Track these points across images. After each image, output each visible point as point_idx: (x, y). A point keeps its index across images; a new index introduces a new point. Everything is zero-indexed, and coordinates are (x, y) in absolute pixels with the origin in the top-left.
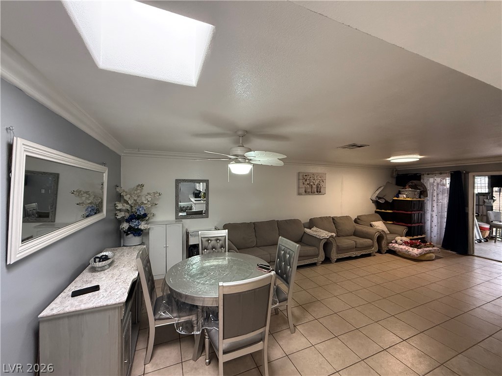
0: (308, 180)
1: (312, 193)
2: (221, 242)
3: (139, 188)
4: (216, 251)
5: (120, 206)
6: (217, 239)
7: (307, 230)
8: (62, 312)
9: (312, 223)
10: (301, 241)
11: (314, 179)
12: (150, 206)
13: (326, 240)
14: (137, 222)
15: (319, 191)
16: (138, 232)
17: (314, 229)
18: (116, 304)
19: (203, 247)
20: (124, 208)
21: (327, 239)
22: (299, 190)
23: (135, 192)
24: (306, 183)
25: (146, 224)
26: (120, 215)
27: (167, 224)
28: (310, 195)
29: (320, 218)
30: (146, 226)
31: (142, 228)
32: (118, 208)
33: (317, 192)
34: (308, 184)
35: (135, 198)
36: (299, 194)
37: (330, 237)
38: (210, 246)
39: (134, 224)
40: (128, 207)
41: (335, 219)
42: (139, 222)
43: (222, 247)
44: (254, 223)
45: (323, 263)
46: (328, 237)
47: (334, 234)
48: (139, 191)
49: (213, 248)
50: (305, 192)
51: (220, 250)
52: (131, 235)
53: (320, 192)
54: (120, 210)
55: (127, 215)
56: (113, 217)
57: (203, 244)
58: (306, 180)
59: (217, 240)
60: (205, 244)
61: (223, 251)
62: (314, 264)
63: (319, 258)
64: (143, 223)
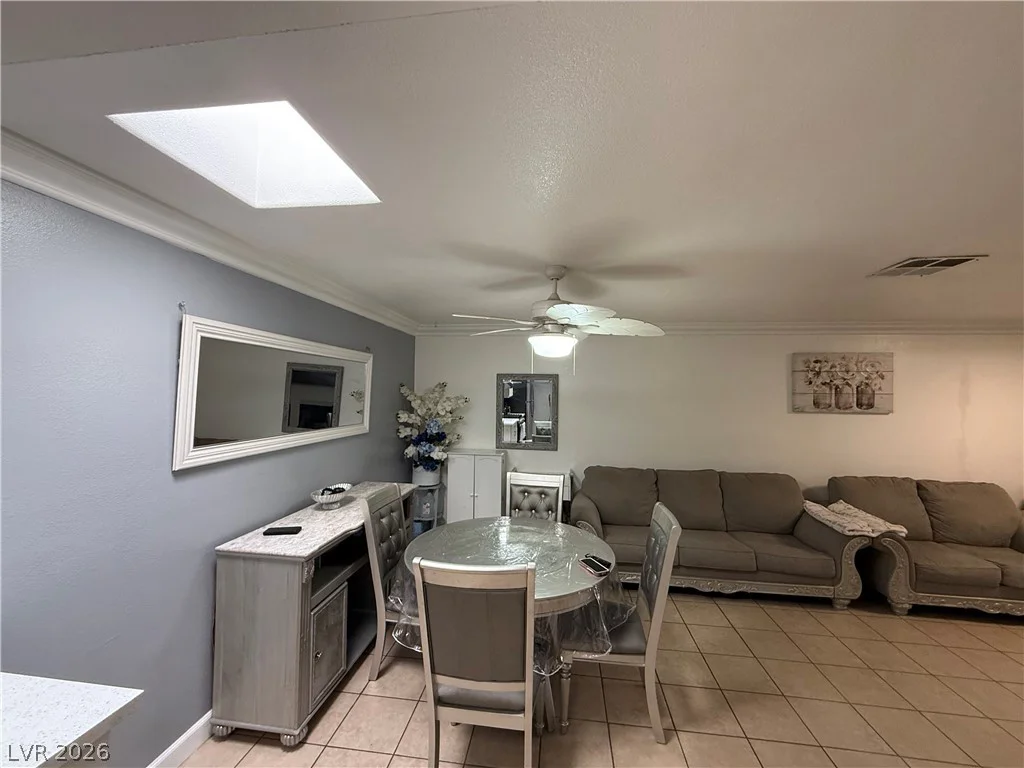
0: (824, 375)
1: (841, 407)
2: (548, 499)
3: (437, 389)
4: (537, 515)
5: (404, 417)
6: (543, 492)
7: (814, 508)
8: (237, 550)
9: (837, 490)
10: (792, 534)
11: (848, 372)
12: (450, 420)
13: (866, 542)
14: (428, 446)
15: (865, 403)
16: (431, 464)
17: (840, 506)
18: (294, 557)
19: (513, 503)
20: (410, 422)
21: (873, 538)
22: (793, 401)
23: (431, 396)
24: (819, 381)
25: (443, 451)
26: (405, 432)
27: (477, 454)
28: (831, 412)
29: (867, 478)
30: (440, 454)
31: (435, 458)
32: (401, 421)
33: (859, 405)
34: (824, 384)
35: (430, 406)
36: (796, 409)
37: (883, 535)
38: (526, 504)
39: (424, 448)
40: (417, 420)
41: (930, 488)
42: (430, 447)
43: (549, 509)
44: (657, 473)
45: (854, 604)
46: (874, 535)
47: (902, 531)
48: (436, 394)
49: (532, 508)
50: (816, 404)
51: (545, 514)
52: (421, 468)
53: (871, 406)
54: (406, 425)
55: (415, 433)
56: (394, 436)
57: (514, 497)
58: (818, 374)
59: (541, 493)
60: (519, 497)
61: (551, 519)
62: (826, 603)
63: (839, 587)
64: (437, 448)
